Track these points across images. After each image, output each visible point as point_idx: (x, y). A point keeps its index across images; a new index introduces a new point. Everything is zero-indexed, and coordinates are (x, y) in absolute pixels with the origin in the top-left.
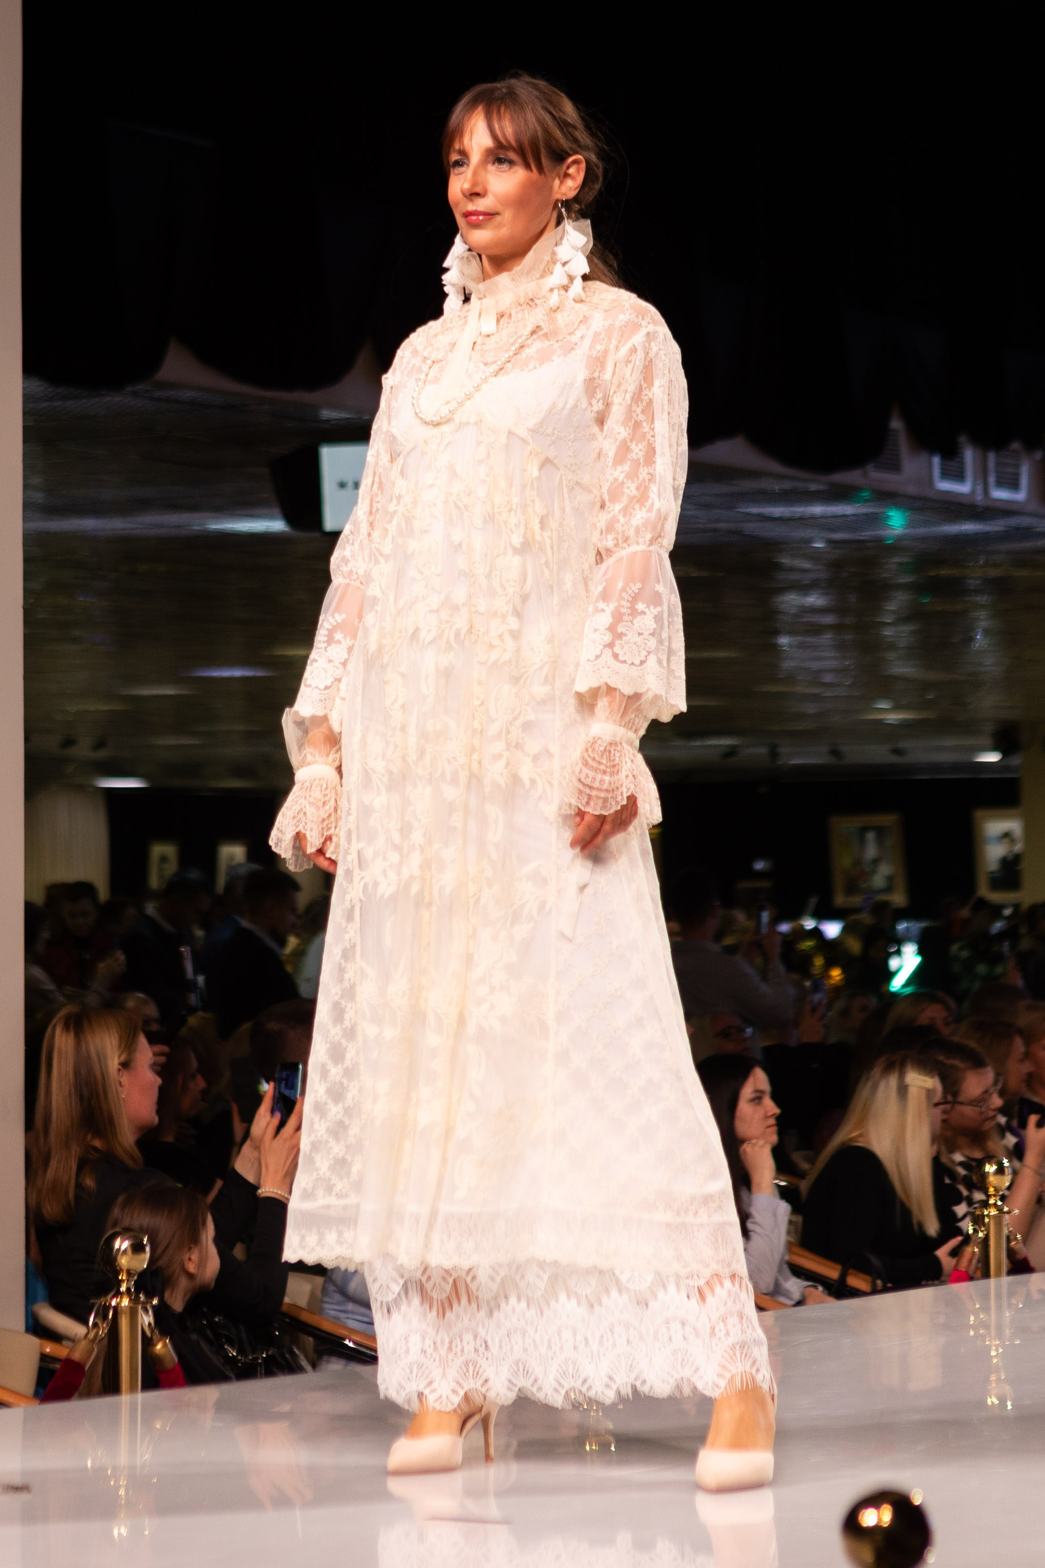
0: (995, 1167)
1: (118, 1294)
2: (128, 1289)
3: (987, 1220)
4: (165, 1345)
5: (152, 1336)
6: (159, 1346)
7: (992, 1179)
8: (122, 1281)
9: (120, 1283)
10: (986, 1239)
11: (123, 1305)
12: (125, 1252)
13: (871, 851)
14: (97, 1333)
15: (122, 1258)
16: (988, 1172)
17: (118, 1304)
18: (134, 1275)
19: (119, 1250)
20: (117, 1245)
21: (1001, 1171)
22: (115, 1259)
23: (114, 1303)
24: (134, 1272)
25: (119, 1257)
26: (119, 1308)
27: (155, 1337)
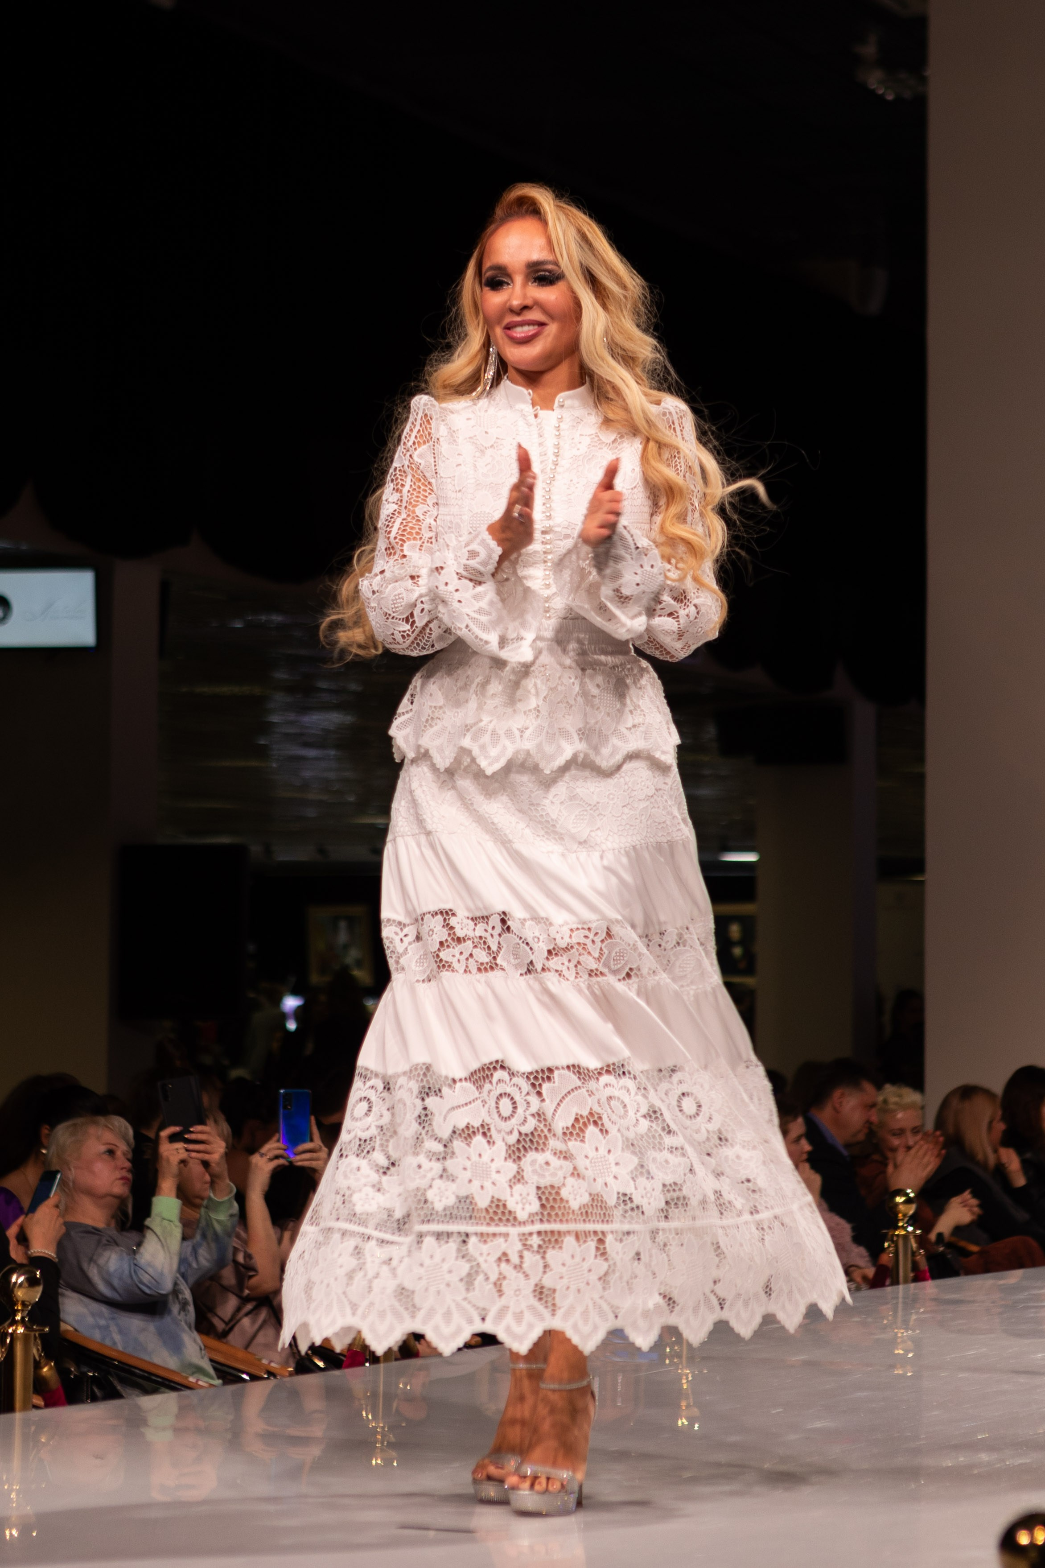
1: (14, 1322)
2: (23, 1318)
4: (51, 1368)
5: (40, 1360)
6: (45, 1369)
8: (18, 1311)
9: (15, 1312)
11: (19, 1332)
12: (21, 1284)
13: (343, 937)
15: (18, 1291)
17: (15, 1331)
18: (28, 1306)
19: (15, 1283)
20: (14, 1279)
22: (12, 1292)
23: (10, 1331)
24: (28, 1303)
25: (16, 1289)
26: (15, 1335)
27: (43, 1361)
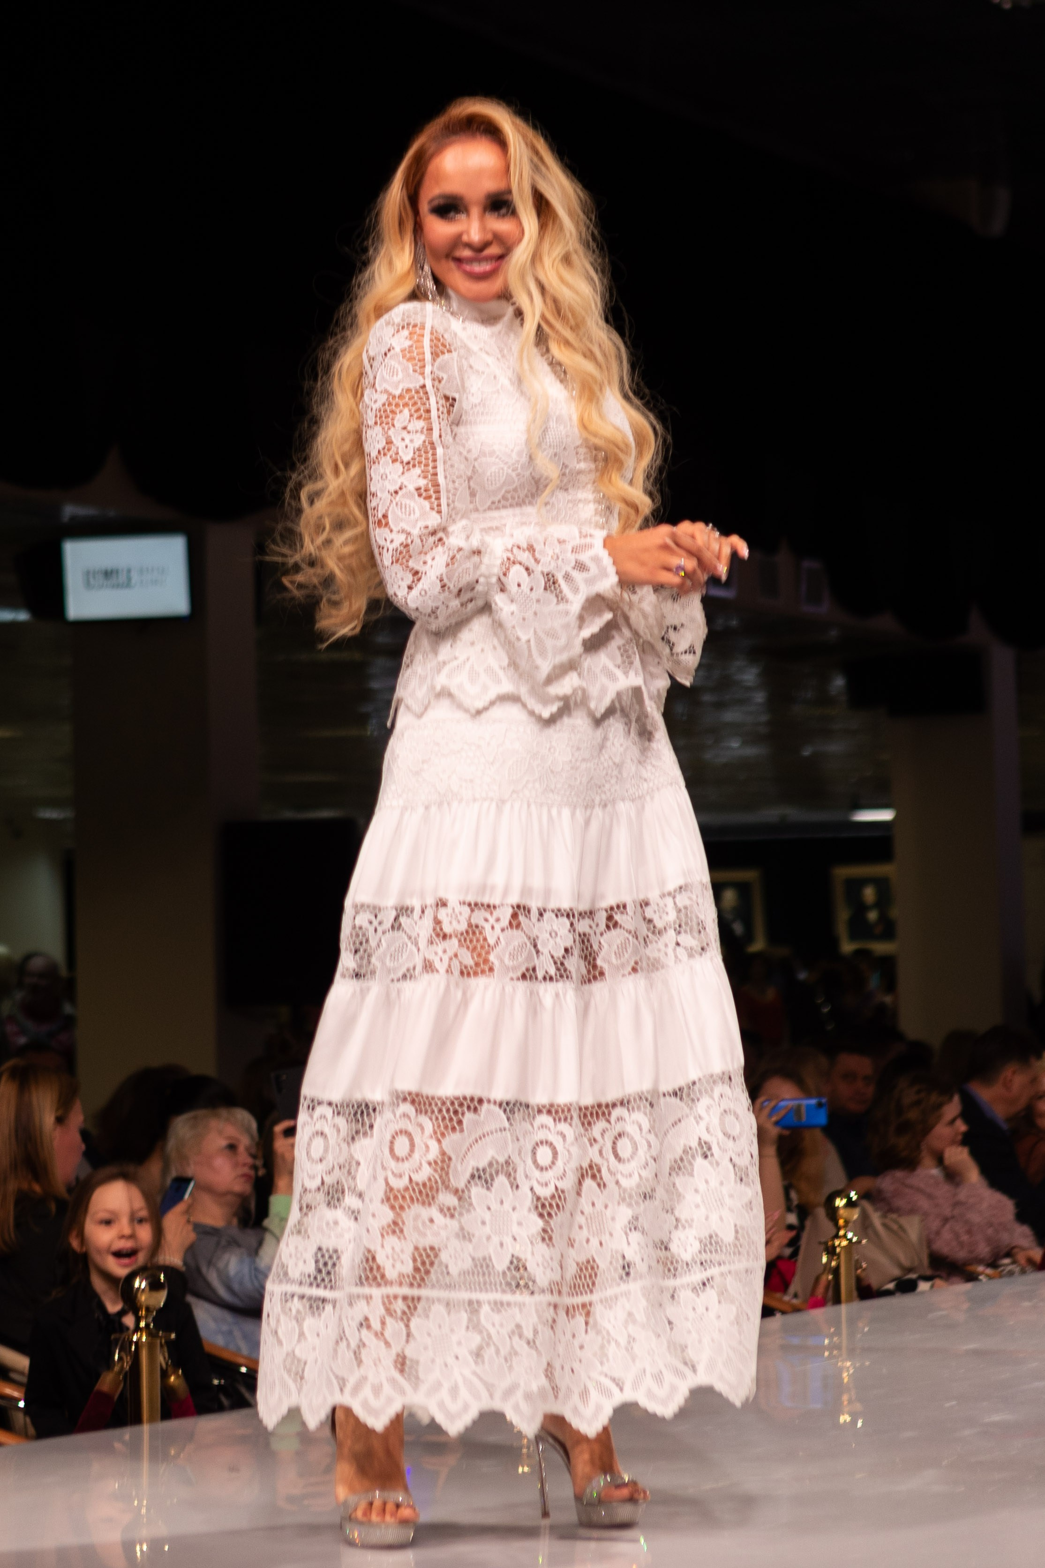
0: (845, 1201)
2: (147, 1325)
3: (838, 1250)
4: (178, 1377)
6: (172, 1378)
7: (842, 1212)
9: (139, 1319)
10: (838, 1268)
11: (143, 1340)
12: (144, 1290)
14: (123, 1366)
15: (141, 1295)
16: (838, 1207)
17: (139, 1339)
19: (138, 1289)
20: (137, 1285)
21: (850, 1204)
22: (136, 1297)
23: (135, 1338)
25: (139, 1295)
26: (139, 1343)
27: (170, 1370)
